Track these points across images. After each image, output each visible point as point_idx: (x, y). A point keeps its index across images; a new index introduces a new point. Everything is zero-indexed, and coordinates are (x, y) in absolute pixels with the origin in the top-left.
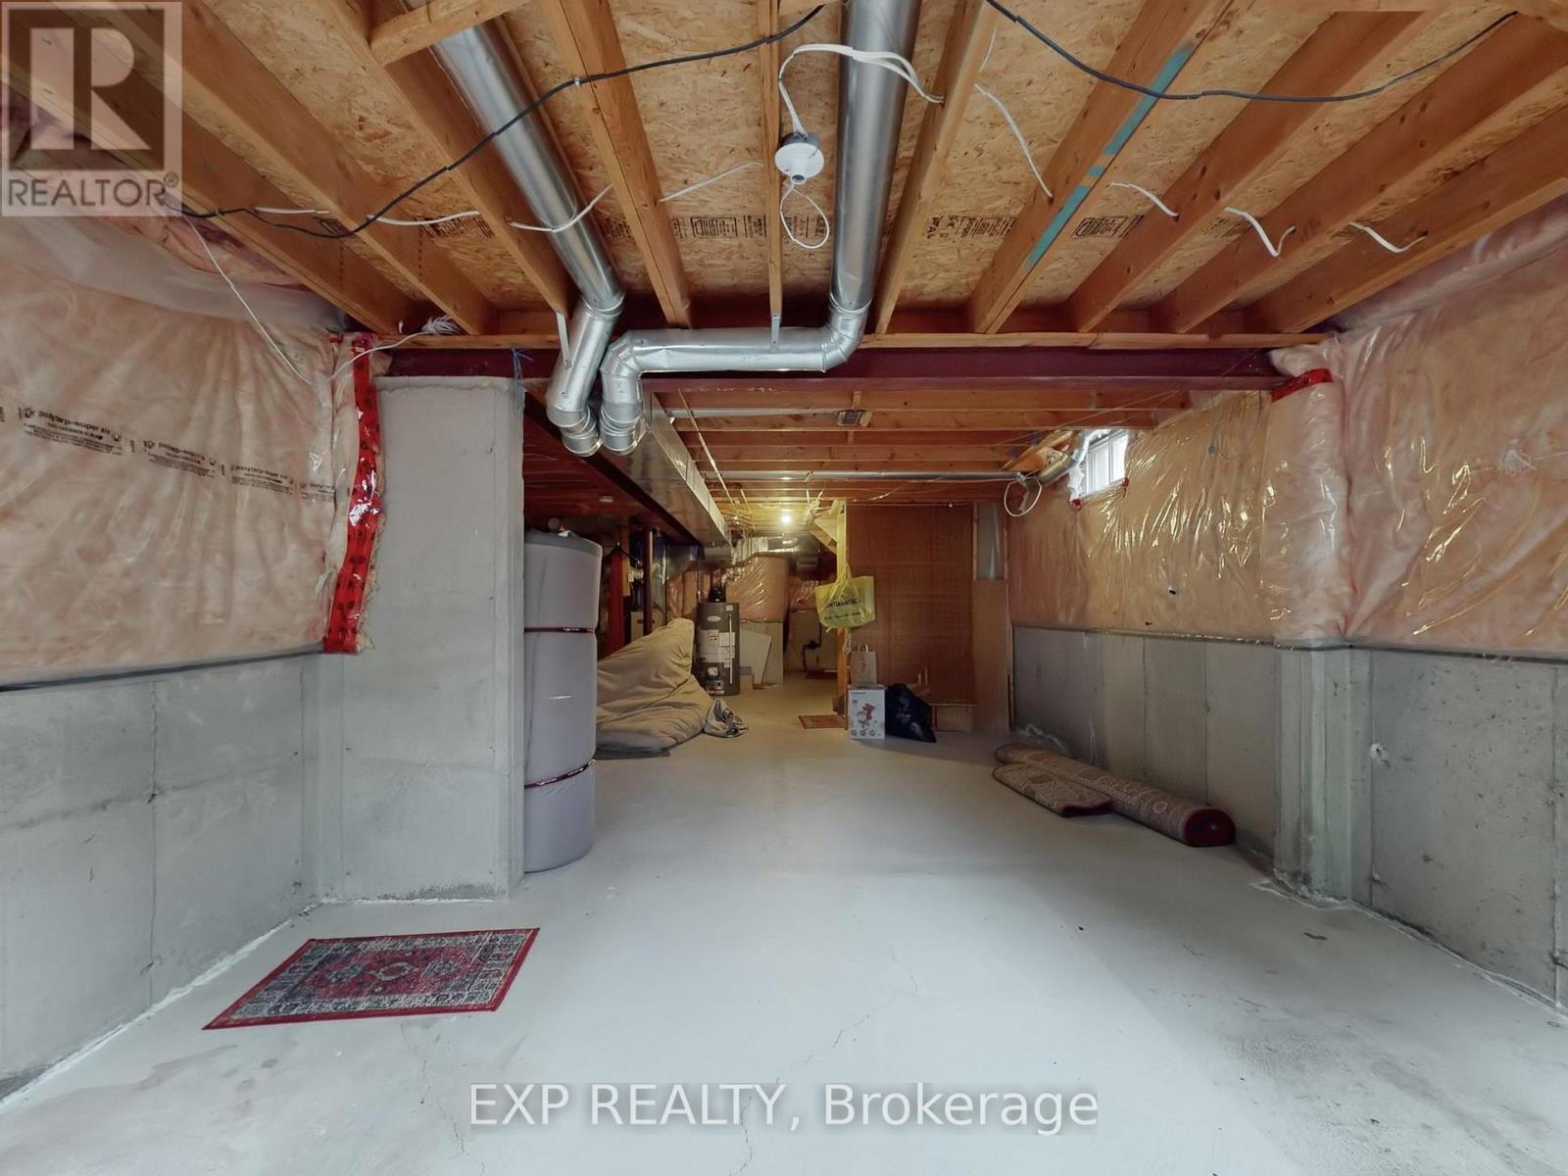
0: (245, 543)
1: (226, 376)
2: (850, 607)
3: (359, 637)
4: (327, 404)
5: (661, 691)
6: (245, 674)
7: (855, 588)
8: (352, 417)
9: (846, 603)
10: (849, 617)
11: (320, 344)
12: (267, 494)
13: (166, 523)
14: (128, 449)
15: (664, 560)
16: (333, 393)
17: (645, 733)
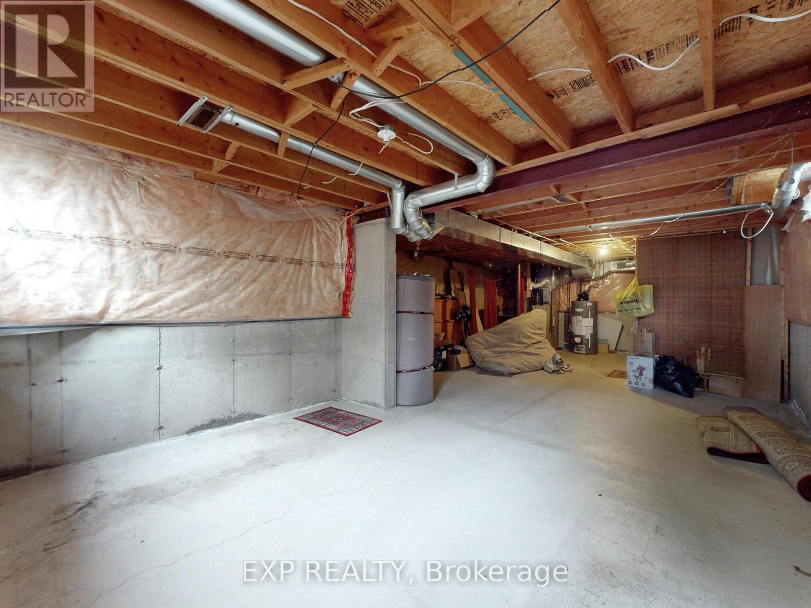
0: (314, 284)
1: (309, 235)
2: (635, 304)
3: (350, 313)
4: (340, 237)
5: (521, 345)
6: (316, 322)
7: (639, 293)
8: (346, 240)
9: (632, 302)
10: (634, 311)
11: (338, 218)
12: (320, 268)
13: (291, 280)
14: (281, 261)
15: (553, 278)
16: (342, 232)
17: (501, 364)
